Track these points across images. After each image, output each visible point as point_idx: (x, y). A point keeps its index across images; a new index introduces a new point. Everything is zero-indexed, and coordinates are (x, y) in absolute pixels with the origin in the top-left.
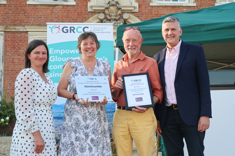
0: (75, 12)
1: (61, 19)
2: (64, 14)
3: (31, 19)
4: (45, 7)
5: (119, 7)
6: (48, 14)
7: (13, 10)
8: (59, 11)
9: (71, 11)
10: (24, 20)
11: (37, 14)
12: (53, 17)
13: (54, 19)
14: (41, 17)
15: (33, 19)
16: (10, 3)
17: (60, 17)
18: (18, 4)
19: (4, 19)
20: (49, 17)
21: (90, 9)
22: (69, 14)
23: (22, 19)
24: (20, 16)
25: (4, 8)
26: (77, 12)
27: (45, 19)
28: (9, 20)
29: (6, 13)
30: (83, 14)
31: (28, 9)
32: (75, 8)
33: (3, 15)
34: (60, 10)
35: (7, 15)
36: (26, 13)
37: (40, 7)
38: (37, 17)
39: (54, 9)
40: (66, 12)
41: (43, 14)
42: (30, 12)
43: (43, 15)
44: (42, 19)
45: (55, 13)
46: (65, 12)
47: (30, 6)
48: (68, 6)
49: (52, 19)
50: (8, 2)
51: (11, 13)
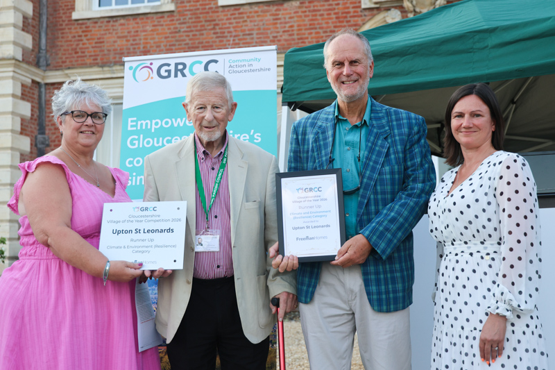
0: (329, 14)
1: (298, 34)
2: (304, 21)
3: (229, 41)
4: (259, 7)
6: (267, 25)
7: (189, 22)
8: (292, 15)
9: (319, 10)
10: (214, 44)
11: (242, 26)
12: (279, 30)
13: (281, 36)
14: (252, 34)
15: (234, 40)
16: (182, 7)
17: (295, 28)
18: (201, 7)
19: (170, 45)
20: (269, 31)
21: (368, 1)
22: (316, 20)
23: (208, 42)
24: (205, 36)
25: (171, 21)
26: (335, 14)
27: (260, 38)
28: (180, 47)
29: (174, 31)
30: (351, 17)
31: (222, 17)
33: (168, 37)
34: (295, 13)
35: (177, 35)
36: (217, 27)
37: (247, 7)
38: (241, 34)
39: (280, 10)
40: (308, 16)
41: (255, 25)
42: (225, 24)
43: (256, 27)
44: (252, 38)
45: (283, 20)
46: (306, 16)
47: (226, 9)
49: (275, 35)
50: (179, 5)
51: (185, 29)
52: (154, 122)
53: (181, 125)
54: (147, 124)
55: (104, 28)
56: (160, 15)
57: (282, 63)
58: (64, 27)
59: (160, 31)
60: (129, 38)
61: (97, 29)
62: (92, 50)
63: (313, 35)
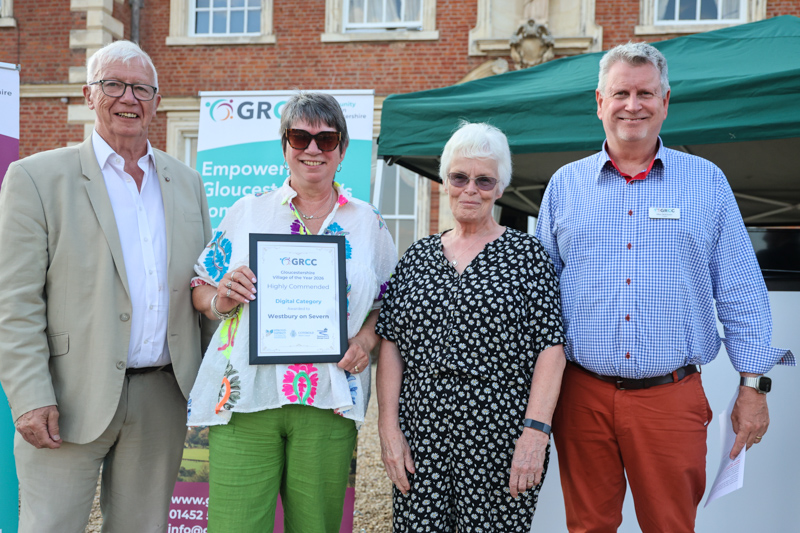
0: (435, 59)
1: (402, 78)
2: (409, 64)
4: (363, 46)
5: (546, 42)
6: (371, 65)
7: (289, 57)
8: (398, 57)
9: (425, 54)
10: (315, 82)
11: (345, 65)
12: (383, 72)
13: (384, 78)
14: (355, 74)
15: (334, 79)
16: (283, 40)
17: (400, 71)
18: (302, 42)
19: (269, 81)
20: (372, 73)
21: (475, 48)
22: (422, 64)
23: (309, 80)
24: (306, 73)
25: (271, 54)
26: (442, 59)
27: (363, 79)
28: (279, 82)
29: (274, 65)
30: (457, 63)
31: (325, 54)
32: (437, 47)
33: (268, 71)
34: (401, 55)
35: (277, 69)
36: (319, 64)
37: (351, 45)
38: (343, 73)
39: (385, 51)
40: (414, 59)
41: (358, 65)
42: (328, 61)
43: (359, 68)
45: (387, 62)
46: (411, 59)
47: (329, 46)
48: (418, 42)
49: (378, 76)
51: (286, 64)
52: (232, 168)
53: (263, 173)
54: (224, 170)
55: (200, 56)
56: (259, 47)
57: (381, 106)
58: (157, 52)
59: (259, 64)
60: (226, 69)
61: (192, 57)
62: (187, 79)
63: (418, 80)
